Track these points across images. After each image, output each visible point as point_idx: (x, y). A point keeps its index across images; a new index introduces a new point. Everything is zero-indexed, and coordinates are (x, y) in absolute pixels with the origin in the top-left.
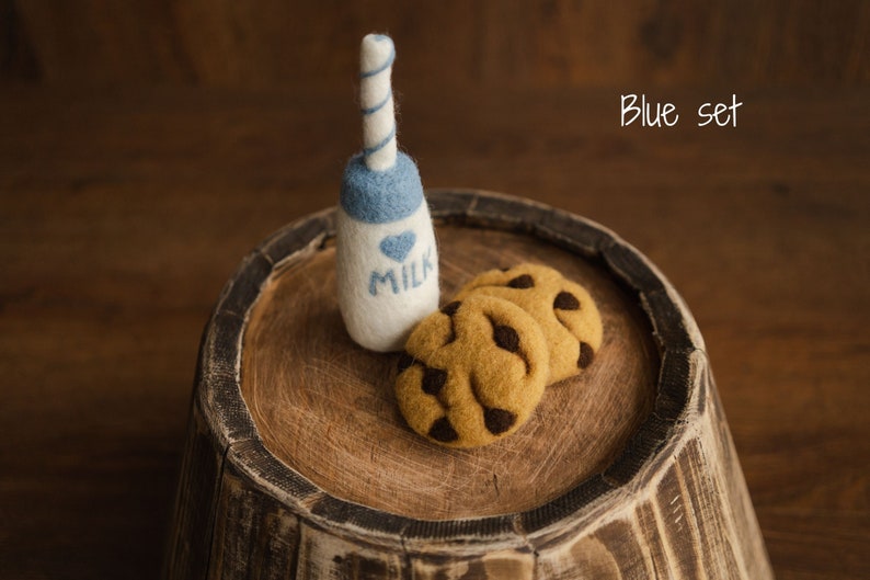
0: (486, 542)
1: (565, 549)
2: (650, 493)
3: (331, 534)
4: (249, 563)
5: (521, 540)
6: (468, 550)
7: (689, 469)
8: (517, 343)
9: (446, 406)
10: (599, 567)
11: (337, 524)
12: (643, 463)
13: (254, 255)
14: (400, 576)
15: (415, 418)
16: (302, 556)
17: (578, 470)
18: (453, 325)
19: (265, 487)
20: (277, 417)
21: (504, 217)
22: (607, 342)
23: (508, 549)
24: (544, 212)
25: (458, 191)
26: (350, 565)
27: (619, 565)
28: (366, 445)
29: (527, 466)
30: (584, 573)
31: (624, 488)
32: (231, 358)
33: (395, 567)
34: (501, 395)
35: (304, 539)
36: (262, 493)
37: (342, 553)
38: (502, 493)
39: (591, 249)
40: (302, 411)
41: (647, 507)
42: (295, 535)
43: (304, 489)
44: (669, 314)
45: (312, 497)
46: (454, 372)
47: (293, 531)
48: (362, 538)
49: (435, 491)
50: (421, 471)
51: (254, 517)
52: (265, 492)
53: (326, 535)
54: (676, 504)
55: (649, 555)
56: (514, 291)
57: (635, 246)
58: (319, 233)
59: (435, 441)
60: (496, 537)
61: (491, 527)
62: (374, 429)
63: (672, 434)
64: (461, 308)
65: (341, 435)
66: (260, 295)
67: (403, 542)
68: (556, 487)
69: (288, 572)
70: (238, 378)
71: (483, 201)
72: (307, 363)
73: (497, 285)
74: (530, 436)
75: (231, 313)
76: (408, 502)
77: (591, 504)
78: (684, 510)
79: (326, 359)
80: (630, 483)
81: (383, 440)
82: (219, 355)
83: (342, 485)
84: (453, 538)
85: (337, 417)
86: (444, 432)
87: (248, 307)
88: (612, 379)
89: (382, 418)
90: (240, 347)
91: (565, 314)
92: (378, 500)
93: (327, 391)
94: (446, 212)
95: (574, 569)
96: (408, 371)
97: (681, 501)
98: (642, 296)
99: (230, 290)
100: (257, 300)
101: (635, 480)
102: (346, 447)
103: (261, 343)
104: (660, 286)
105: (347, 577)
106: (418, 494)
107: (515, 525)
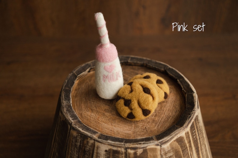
0: (147, 143)
1: (168, 144)
2: (188, 129)
3: (104, 144)
4: (79, 155)
5: (157, 142)
6: (143, 146)
7: (197, 123)
8: (150, 92)
9: (131, 109)
10: (177, 150)
11: (106, 141)
12: (186, 121)
13: (72, 73)
14: (124, 154)
15: (123, 113)
16: (95, 151)
17: (167, 125)
18: (131, 88)
19: (84, 133)
20: (83, 115)
21: (138, 62)
22: (170, 92)
23: (153, 145)
24: (149, 61)
25: (125, 56)
27: (182, 149)
28: (109, 121)
29: (154, 124)
30: (173, 151)
31: (182, 128)
32: (69, 100)
33: (122, 152)
34: (147, 105)
35: (96, 146)
36: (83, 134)
37: (107, 149)
38: (148, 132)
39: (163, 69)
40: (90, 113)
41: (188, 133)
42: (93, 145)
43: (95, 133)
44: (186, 84)
45: (97, 135)
46: (133, 100)
48: (113, 144)
49: (130, 132)
50: (125, 127)
51: (81, 141)
52: (84, 134)
53: (103, 144)
54: (194, 133)
55: (188, 146)
56: (145, 79)
57: (175, 68)
58: (89, 67)
59: (128, 119)
60: (150, 142)
61: (148, 140)
62: (111, 117)
63: (192, 114)
64: (133, 83)
65: (101, 119)
66: (74, 84)
67: (124, 145)
68: (162, 129)
69: (91, 156)
71: (132, 58)
72: (90, 101)
73: (140, 78)
74: (153, 117)
75: (67, 88)
76: (123, 135)
77: (174, 132)
78: (196, 134)
79: (95, 100)
80: (183, 126)
81: (113, 120)
82: (65, 100)
83: (104, 132)
84: (138, 143)
85: (100, 114)
86: (131, 116)
87: (72, 87)
88: (173, 102)
89: (112, 114)
90: (71, 97)
91: (160, 85)
92: (115, 135)
93: (96, 108)
94: (122, 61)
95: (170, 150)
96: (120, 100)
98: (178, 80)
99: (66, 82)
100: (74, 85)
101: (185, 126)
102: (104, 122)
103: (76, 96)
104: (183, 78)
105: (109, 156)
106: (125, 133)
107: (154, 139)
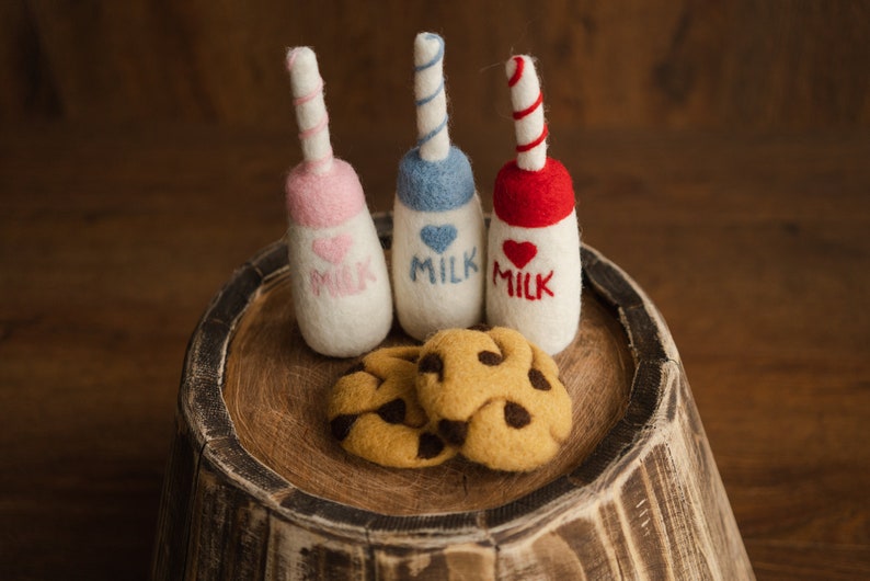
0: (448, 536)
1: (526, 545)
2: (614, 493)
3: (298, 526)
4: (222, 559)
5: (482, 534)
6: (430, 543)
7: (656, 474)
10: (562, 566)
11: (305, 517)
12: (607, 465)
13: (244, 268)
14: (364, 568)
16: (271, 550)
19: (238, 482)
20: (256, 420)
23: (470, 542)
26: (316, 557)
27: (584, 565)
30: (547, 571)
31: (588, 488)
32: (215, 363)
33: (359, 559)
35: (272, 532)
36: (234, 487)
37: (308, 545)
38: (470, 494)
40: (281, 415)
41: (611, 507)
42: (265, 527)
43: (275, 484)
44: (645, 327)
45: (283, 492)
47: (262, 524)
48: (327, 530)
49: (405, 491)
51: (227, 510)
52: (237, 486)
53: (293, 527)
54: (642, 508)
55: (614, 557)
57: (617, 264)
60: (459, 530)
61: (454, 523)
63: (639, 438)
65: (317, 437)
66: (248, 306)
67: (367, 534)
69: (259, 567)
70: (220, 382)
72: (290, 371)
75: (218, 321)
76: (378, 500)
77: (554, 502)
78: (651, 515)
79: (308, 367)
80: (594, 483)
82: (203, 359)
83: (315, 483)
84: (416, 532)
85: (314, 420)
87: (235, 316)
88: (587, 389)
90: (224, 353)
92: (349, 498)
95: (535, 566)
97: (647, 505)
98: (620, 310)
99: (218, 300)
100: (245, 310)
101: (599, 480)
102: (321, 449)
103: (247, 351)
104: (639, 301)
105: (314, 570)
106: (388, 493)
107: (478, 520)
